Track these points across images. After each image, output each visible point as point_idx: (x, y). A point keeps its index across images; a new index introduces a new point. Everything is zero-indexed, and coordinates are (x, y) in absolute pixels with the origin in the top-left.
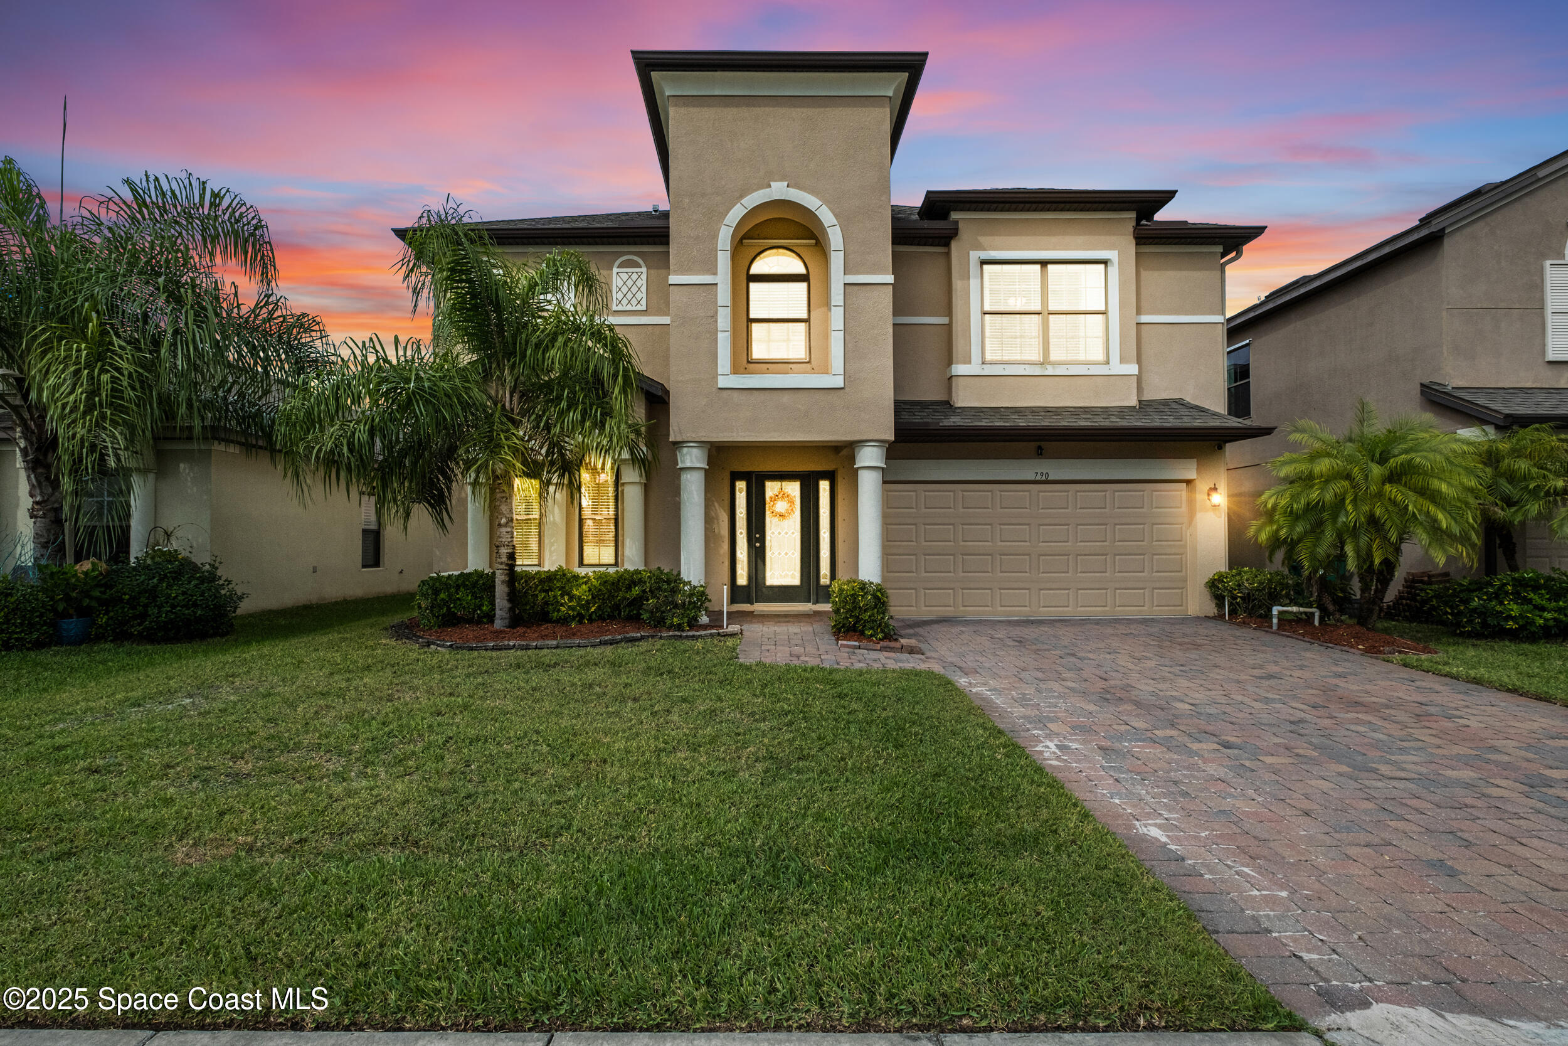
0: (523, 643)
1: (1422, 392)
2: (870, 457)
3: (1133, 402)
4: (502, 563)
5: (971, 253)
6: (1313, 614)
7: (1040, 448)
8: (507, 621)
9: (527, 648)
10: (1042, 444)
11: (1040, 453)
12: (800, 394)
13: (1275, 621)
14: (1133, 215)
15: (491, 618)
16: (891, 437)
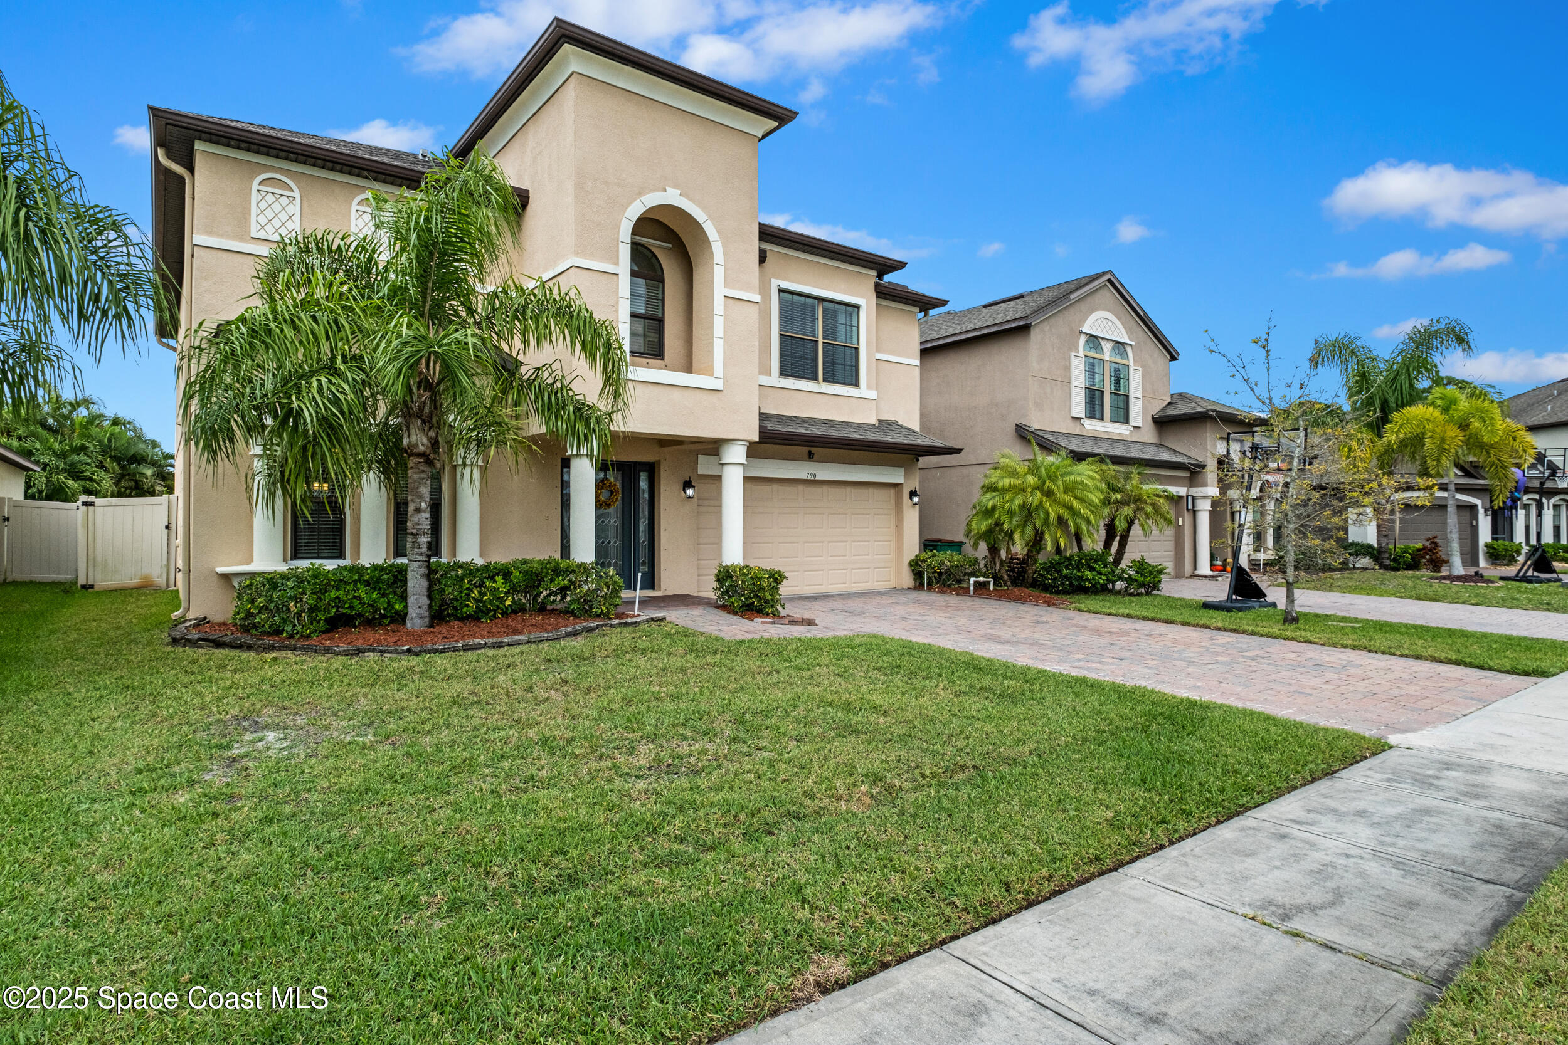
0: (495, 640)
1: (1017, 430)
2: (736, 454)
3: (873, 420)
4: (421, 554)
5: (772, 280)
6: (989, 583)
7: (810, 452)
8: (427, 620)
9: (500, 646)
10: (814, 450)
11: (811, 456)
12: (688, 392)
13: (972, 588)
14: (875, 273)
15: (401, 618)
16: (756, 438)
